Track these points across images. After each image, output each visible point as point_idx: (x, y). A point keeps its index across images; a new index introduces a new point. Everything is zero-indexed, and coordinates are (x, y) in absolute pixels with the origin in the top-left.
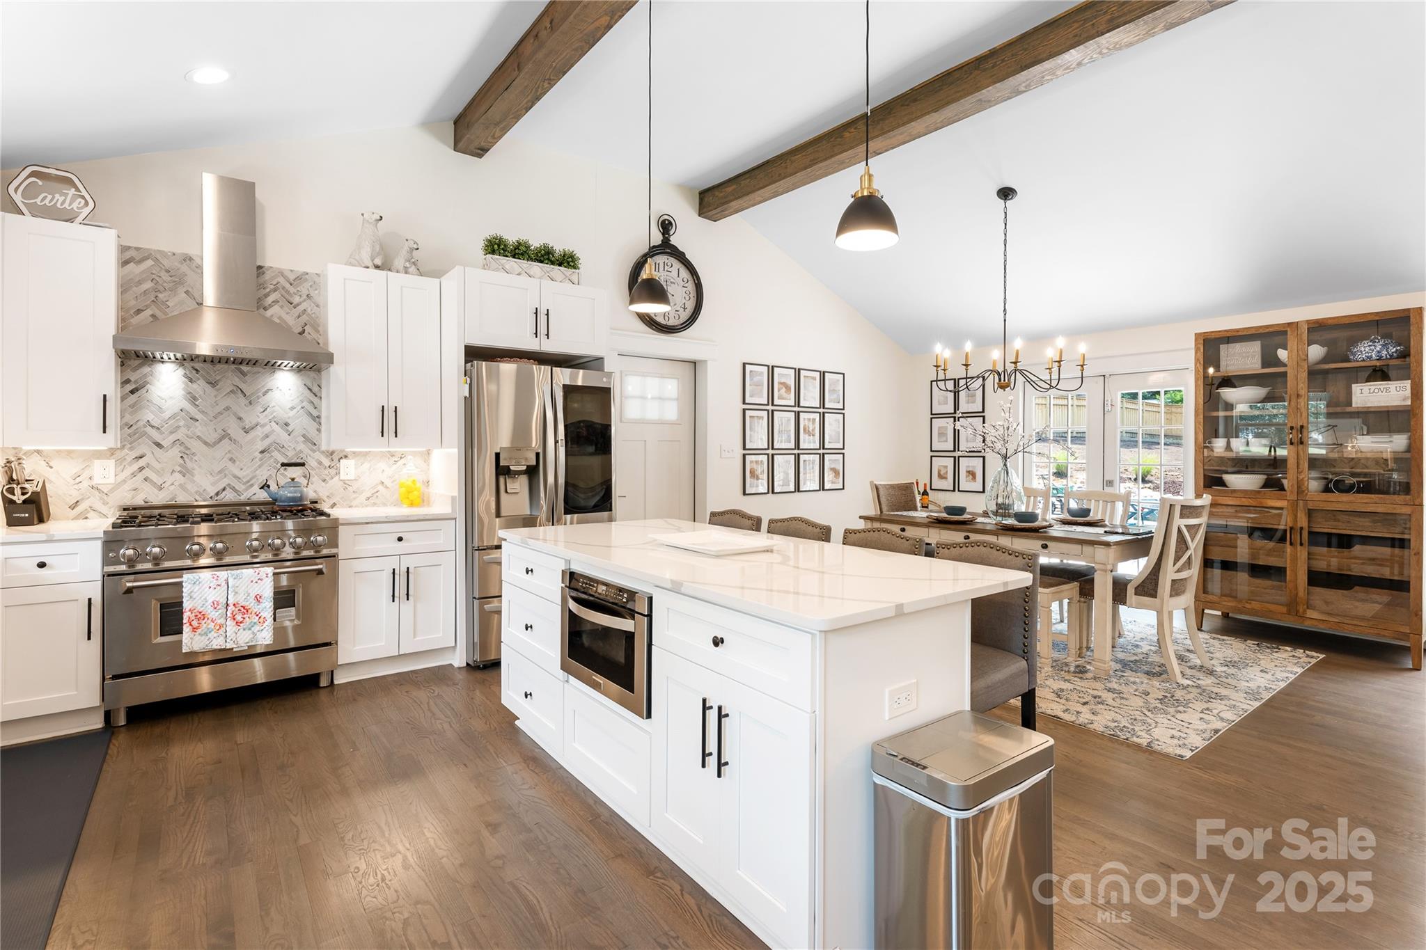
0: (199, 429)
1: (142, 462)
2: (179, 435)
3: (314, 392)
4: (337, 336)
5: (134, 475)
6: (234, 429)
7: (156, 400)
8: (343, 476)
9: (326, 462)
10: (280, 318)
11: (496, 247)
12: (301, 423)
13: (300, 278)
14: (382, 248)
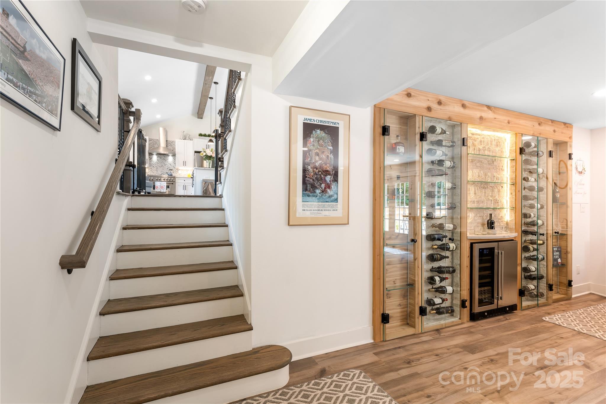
0: (159, 165)
1: (151, 169)
2: (156, 165)
3: (175, 159)
4: (177, 151)
5: (150, 171)
6: (163, 165)
7: (154, 161)
8: (179, 173)
9: (176, 171)
10: (170, 148)
11: (201, 135)
12: (173, 164)
13: (173, 142)
14: (184, 136)
